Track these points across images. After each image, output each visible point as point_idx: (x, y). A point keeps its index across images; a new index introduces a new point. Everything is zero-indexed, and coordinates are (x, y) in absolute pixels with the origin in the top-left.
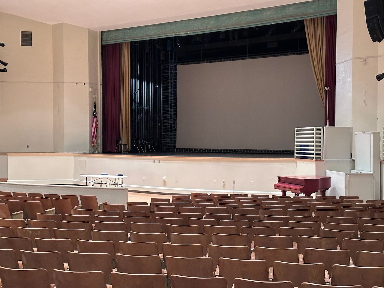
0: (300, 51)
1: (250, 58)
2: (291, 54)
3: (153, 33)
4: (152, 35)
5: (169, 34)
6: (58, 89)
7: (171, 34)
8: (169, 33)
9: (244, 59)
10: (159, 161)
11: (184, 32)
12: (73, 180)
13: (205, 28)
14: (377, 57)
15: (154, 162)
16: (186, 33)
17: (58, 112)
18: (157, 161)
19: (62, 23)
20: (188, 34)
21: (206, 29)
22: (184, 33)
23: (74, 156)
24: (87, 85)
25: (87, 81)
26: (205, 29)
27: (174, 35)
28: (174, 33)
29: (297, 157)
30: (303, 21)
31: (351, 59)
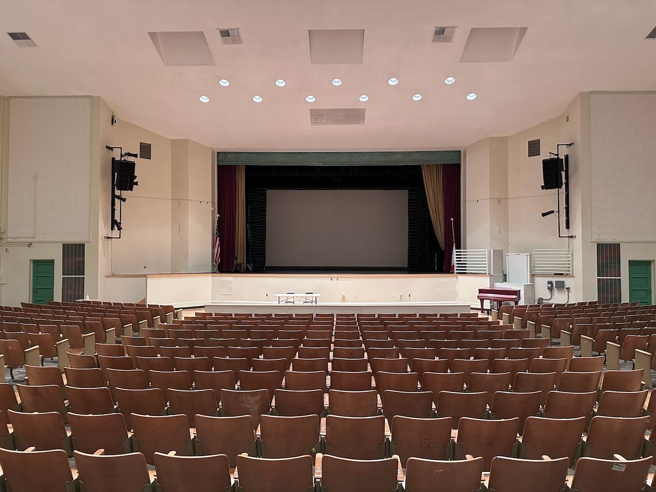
1: (341, 189)
2: (378, 189)
5: (298, 163)
6: (180, 206)
7: (302, 163)
9: (336, 189)
10: (337, 279)
11: (316, 162)
12: (211, 301)
13: (338, 161)
14: (508, 199)
15: (332, 280)
17: (179, 231)
18: (334, 279)
19: (188, 139)
20: (321, 164)
22: (317, 164)
23: (212, 277)
24: (210, 204)
25: (210, 200)
26: (338, 163)
27: (305, 164)
28: (305, 162)
29: (457, 273)
30: (420, 166)
31: (487, 199)
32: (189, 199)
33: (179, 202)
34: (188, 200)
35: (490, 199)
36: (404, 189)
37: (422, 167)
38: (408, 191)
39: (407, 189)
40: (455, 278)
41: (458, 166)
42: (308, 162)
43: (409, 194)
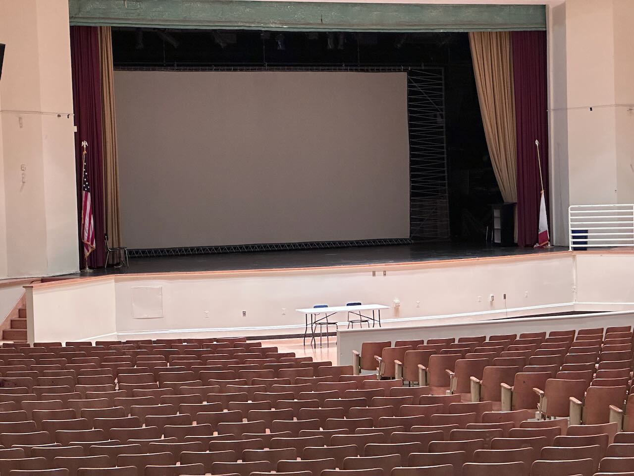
0: (361, 66)
2: (346, 70)
3: (202, 16)
4: (200, 21)
5: (242, 24)
7: (248, 25)
8: (242, 22)
10: (385, 271)
11: (275, 23)
12: (116, 333)
13: (320, 21)
15: (374, 274)
16: (281, 26)
18: (379, 274)
21: (322, 24)
22: (277, 26)
23: (116, 281)
26: (319, 24)
28: (253, 23)
29: (575, 249)
30: (467, 33)
31: (611, 106)
32: (42, 111)
33: (20, 118)
34: (41, 113)
35: (617, 105)
36: (400, 71)
37: (471, 36)
38: (406, 73)
39: (404, 71)
40: (571, 259)
41: (541, 37)
42: (258, 23)
43: (409, 81)
